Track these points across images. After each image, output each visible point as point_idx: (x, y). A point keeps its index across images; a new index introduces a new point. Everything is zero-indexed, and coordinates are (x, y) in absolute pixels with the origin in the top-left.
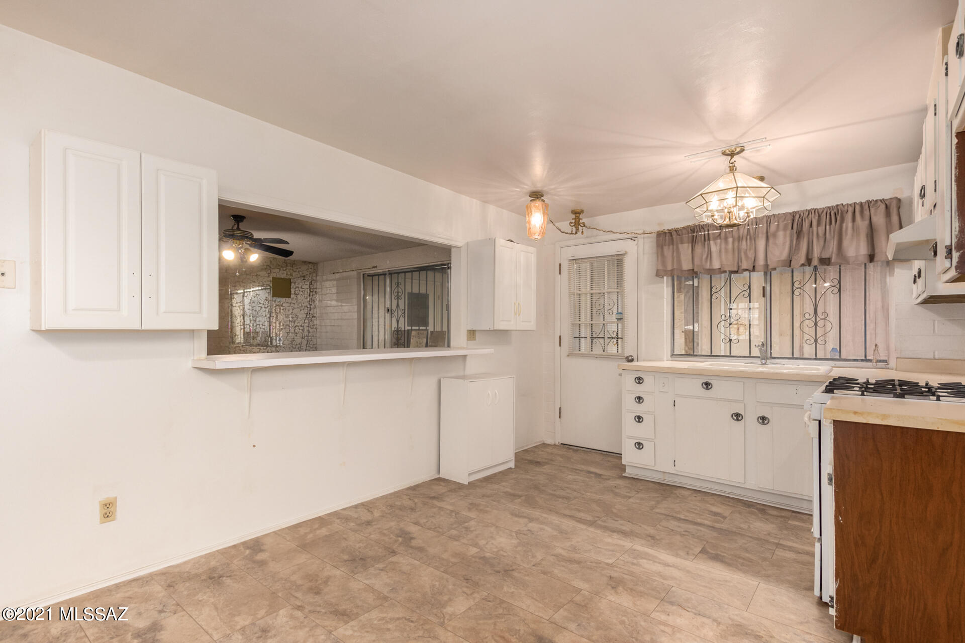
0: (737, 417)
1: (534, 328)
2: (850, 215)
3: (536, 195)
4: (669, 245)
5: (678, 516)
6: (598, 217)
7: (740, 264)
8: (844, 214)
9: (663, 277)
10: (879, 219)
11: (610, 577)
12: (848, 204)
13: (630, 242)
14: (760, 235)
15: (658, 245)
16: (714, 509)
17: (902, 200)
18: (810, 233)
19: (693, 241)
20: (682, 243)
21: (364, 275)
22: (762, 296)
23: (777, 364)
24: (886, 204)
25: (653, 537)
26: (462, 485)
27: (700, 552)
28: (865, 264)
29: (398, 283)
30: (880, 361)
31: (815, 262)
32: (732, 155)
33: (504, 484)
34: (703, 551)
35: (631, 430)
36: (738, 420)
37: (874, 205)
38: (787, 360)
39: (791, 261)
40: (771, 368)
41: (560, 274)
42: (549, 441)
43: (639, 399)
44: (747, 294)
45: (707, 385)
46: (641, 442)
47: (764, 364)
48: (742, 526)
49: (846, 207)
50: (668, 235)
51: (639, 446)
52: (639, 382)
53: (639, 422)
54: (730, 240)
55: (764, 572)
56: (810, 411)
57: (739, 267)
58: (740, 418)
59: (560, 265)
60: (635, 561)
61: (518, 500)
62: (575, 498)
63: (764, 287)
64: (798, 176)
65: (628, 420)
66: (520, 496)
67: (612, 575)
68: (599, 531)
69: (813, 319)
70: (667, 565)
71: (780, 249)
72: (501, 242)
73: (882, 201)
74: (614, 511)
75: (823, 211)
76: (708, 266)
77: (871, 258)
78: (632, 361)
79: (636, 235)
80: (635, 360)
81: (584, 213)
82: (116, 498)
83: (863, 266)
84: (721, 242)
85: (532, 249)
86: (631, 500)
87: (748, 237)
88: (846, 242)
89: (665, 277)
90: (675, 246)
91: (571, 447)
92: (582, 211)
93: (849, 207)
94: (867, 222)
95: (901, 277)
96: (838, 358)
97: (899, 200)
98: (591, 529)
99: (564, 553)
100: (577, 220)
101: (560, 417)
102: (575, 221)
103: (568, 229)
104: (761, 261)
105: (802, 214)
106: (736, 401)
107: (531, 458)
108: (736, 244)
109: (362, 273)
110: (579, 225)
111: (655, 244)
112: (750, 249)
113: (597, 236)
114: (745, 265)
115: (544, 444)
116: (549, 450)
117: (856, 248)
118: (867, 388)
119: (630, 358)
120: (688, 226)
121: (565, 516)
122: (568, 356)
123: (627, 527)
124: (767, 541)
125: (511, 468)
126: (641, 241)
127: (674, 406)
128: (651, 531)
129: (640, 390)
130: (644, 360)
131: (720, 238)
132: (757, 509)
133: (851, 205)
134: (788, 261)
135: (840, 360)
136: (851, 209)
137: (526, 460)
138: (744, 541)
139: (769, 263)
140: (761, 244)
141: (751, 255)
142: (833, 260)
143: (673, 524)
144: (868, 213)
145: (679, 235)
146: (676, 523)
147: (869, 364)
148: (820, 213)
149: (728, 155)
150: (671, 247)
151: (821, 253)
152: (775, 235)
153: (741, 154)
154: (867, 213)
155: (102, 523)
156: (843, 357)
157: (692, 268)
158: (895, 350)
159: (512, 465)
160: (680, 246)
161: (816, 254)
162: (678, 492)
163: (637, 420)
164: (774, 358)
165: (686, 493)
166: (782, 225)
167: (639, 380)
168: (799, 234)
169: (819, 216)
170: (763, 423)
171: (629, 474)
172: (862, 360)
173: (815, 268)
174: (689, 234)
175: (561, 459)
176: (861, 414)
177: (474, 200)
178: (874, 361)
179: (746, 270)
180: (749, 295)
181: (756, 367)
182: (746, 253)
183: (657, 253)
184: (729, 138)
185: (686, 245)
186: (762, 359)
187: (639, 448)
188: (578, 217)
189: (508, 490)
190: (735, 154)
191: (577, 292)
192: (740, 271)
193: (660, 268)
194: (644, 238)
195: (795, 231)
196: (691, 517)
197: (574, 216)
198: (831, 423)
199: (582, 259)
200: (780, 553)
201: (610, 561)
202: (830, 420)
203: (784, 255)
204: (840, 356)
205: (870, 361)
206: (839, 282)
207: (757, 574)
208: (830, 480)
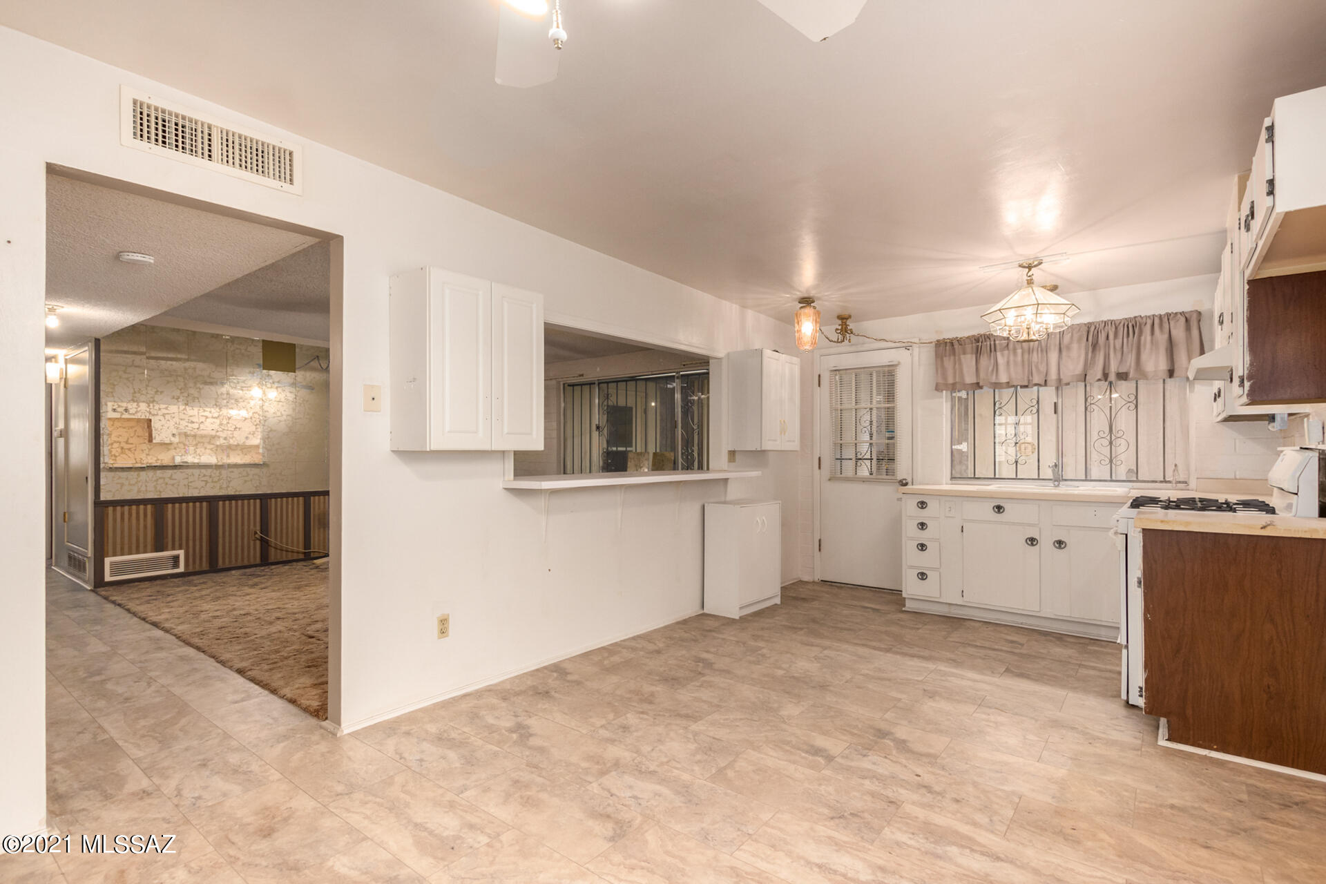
0: (1032, 541)
1: (798, 448)
2: (1148, 326)
3: (807, 301)
4: (950, 355)
5: (975, 643)
6: (865, 322)
7: (1031, 378)
8: (1143, 326)
9: (942, 391)
10: (1179, 332)
11: (924, 690)
12: (1146, 316)
13: (903, 351)
14: (1052, 347)
15: (937, 355)
16: (1009, 638)
17: (1202, 313)
18: (1107, 346)
19: (978, 352)
20: (964, 353)
21: (564, 384)
22: (1053, 412)
23: (1071, 486)
24: (1186, 317)
25: (954, 661)
26: (734, 619)
27: (1005, 671)
28: (1164, 380)
29: (608, 395)
30: (1180, 482)
31: (1112, 377)
32: (1030, 267)
33: (777, 618)
34: (1007, 670)
35: (912, 559)
36: (1032, 545)
37: (1174, 317)
38: (1081, 482)
39: (1086, 375)
40: (1064, 489)
41: (819, 386)
42: (806, 578)
43: (922, 526)
44: (1035, 410)
45: (999, 509)
46: (925, 571)
47: (1056, 486)
48: (1042, 651)
49: (1144, 319)
50: (948, 344)
51: (923, 576)
52: (922, 507)
53: (922, 550)
54: (1019, 351)
55: (1070, 685)
56: (1117, 527)
57: (1029, 381)
58: (1035, 543)
59: (819, 376)
60: (943, 678)
61: (802, 632)
62: (860, 630)
63: (1055, 403)
64: (1093, 285)
65: (910, 548)
66: (801, 629)
67: (926, 689)
68: (898, 657)
69: (1108, 438)
70: (975, 681)
71: (1074, 363)
72: (768, 353)
73: (1182, 313)
74: (906, 640)
75: (1120, 323)
76: (993, 380)
77: (1171, 373)
78: (906, 484)
79: (910, 344)
80: (910, 483)
81: (852, 318)
82: (448, 615)
83: (1162, 381)
84: (1009, 353)
85: (796, 360)
86: (920, 631)
87: (1039, 349)
88: (1144, 356)
89: (944, 392)
90: (957, 358)
91: (833, 584)
92: (850, 317)
93: (1148, 319)
94: (1166, 336)
95: (1202, 394)
96: (1135, 479)
97: (1199, 313)
98: (889, 655)
99: (870, 673)
100: (844, 326)
101: (820, 550)
102: (842, 328)
103: (834, 337)
104: (1053, 376)
105: (1098, 326)
106: (1030, 525)
107: (794, 595)
108: (1026, 356)
109: (562, 383)
110: (846, 332)
111: (933, 354)
112: (1041, 363)
113: (863, 344)
114: (1036, 380)
115: (801, 581)
116: (810, 587)
117: (1155, 362)
118: (1169, 505)
119: (904, 482)
120: (973, 336)
121: (856, 644)
122: (829, 480)
123: (926, 653)
124: (1069, 663)
125: (776, 604)
126: (916, 350)
127: (962, 531)
128: (953, 656)
129: (923, 515)
130: (920, 484)
131: (1008, 349)
132: (1053, 637)
133: (1149, 317)
134: (1084, 376)
135: (1137, 481)
136: (1149, 322)
137: (789, 596)
138: (1045, 662)
139: (1061, 377)
140: (1053, 356)
141: (1043, 368)
142: (1131, 375)
143: (971, 650)
144: (1168, 327)
145: (961, 345)
146: (974, 649)
147: (1169, 485)
148: (1117, 324)
149: (1024, 267)
150: (952, 358)
151: (1118, 368)
152: (1068, 348)
153: (1040, 267)
154: (1166, 326)
155: (439, 638)
156: (1140, 478)
157: (975, 382)
158: (1196, 470)
159: (778, 601)
160: (962, 356)
161: (1113, 368)
162: (967, 623)
163: (920, 548)
164: (1066, 480)
165: (977, 625)
166: (1076, 336)
167: (922, 505)
168: (1095, 346)
169: (1116, 328)
170: (1060, 548)
171: (909, 608)
172: (1161, 482)
173: (1111, 383)
174: (972, 344)
175: (828, 596)
176: (1167, 522)
177: (734, 306)
178: (1174, 482)
179: (1036, 385)
180: (1038, 411)
181: (1048, 489)
182: (1037, 367)
183: (936, 365)
184: (1027, 252)
185: (969, 356)
186: (1055, 481)
187: (922, 579)
188: (845, 323)
189: (784, 623)
190: (1032, 267)
191: (839, 407)
192: (1030, 386)
193: (941, 381)
194: (919, 347)
195: (1090, 344)
196: (987, 644)
197: (840, 322)
198: (1140, 532)
199: (846, 369)
200: (1083, 672)
201: (920, 679)
202: (1139, 529)
203: (1079, 369)
204: (1137, 478)
205: (1170, 482)
206: (1136, 398)
207: (1063, 687)
208: (1139, 583)
